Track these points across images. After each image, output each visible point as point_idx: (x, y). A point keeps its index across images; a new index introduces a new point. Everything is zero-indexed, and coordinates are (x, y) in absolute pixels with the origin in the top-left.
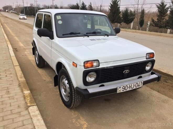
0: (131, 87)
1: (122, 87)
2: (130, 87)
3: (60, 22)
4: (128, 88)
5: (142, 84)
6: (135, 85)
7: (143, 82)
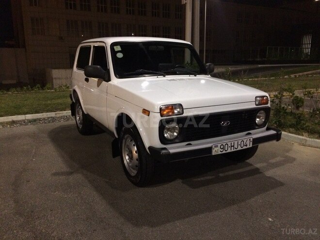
0: (233, 146)
1: (219, 145)
2: (231, 146)
3: (120, 55)
4: (229, 148)
5: (251, 143)
6: (239, 143)
7: (251, 140)
